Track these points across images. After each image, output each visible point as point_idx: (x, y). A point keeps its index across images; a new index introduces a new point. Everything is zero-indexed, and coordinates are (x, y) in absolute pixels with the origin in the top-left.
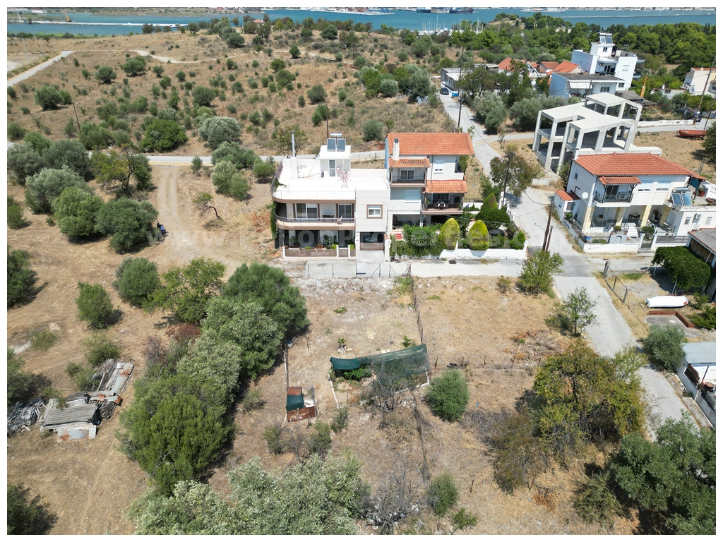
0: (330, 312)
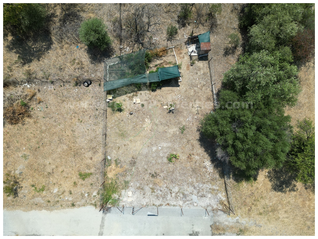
0: (183, 157)
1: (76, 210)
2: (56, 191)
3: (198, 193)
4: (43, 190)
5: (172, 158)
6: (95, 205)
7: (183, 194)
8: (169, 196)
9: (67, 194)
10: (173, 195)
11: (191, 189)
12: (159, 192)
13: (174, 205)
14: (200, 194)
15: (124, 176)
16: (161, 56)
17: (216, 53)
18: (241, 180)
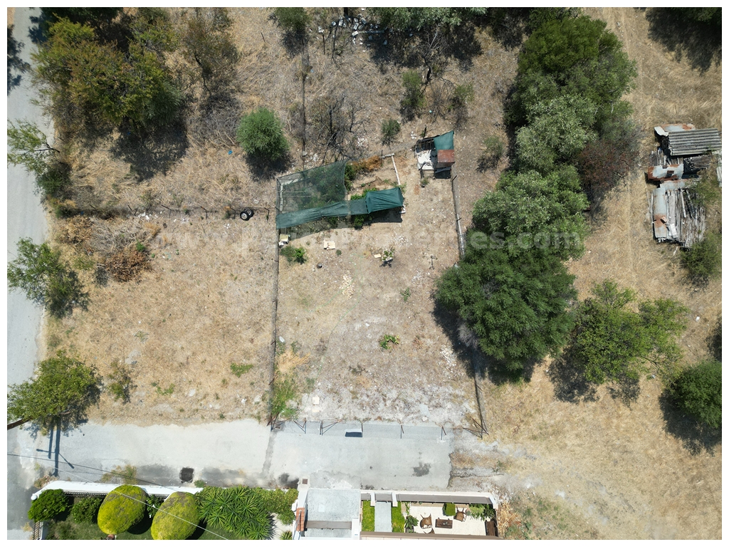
1: (225, 425)
2: (192, 393)
3: (430, 401)
4: (171, 391)
5: (387, 342)
6: (259, 418)
7: (405, 402)
8: (381, 405)
9: (211, 398)
10: (389, 403)
11: (419, 393)
12: (365, 397)
13: (389, 420)
14: (433, 403)
15: (307, 370)
16: (372, 170)
17: (465, 166)
18: (504, 381)
